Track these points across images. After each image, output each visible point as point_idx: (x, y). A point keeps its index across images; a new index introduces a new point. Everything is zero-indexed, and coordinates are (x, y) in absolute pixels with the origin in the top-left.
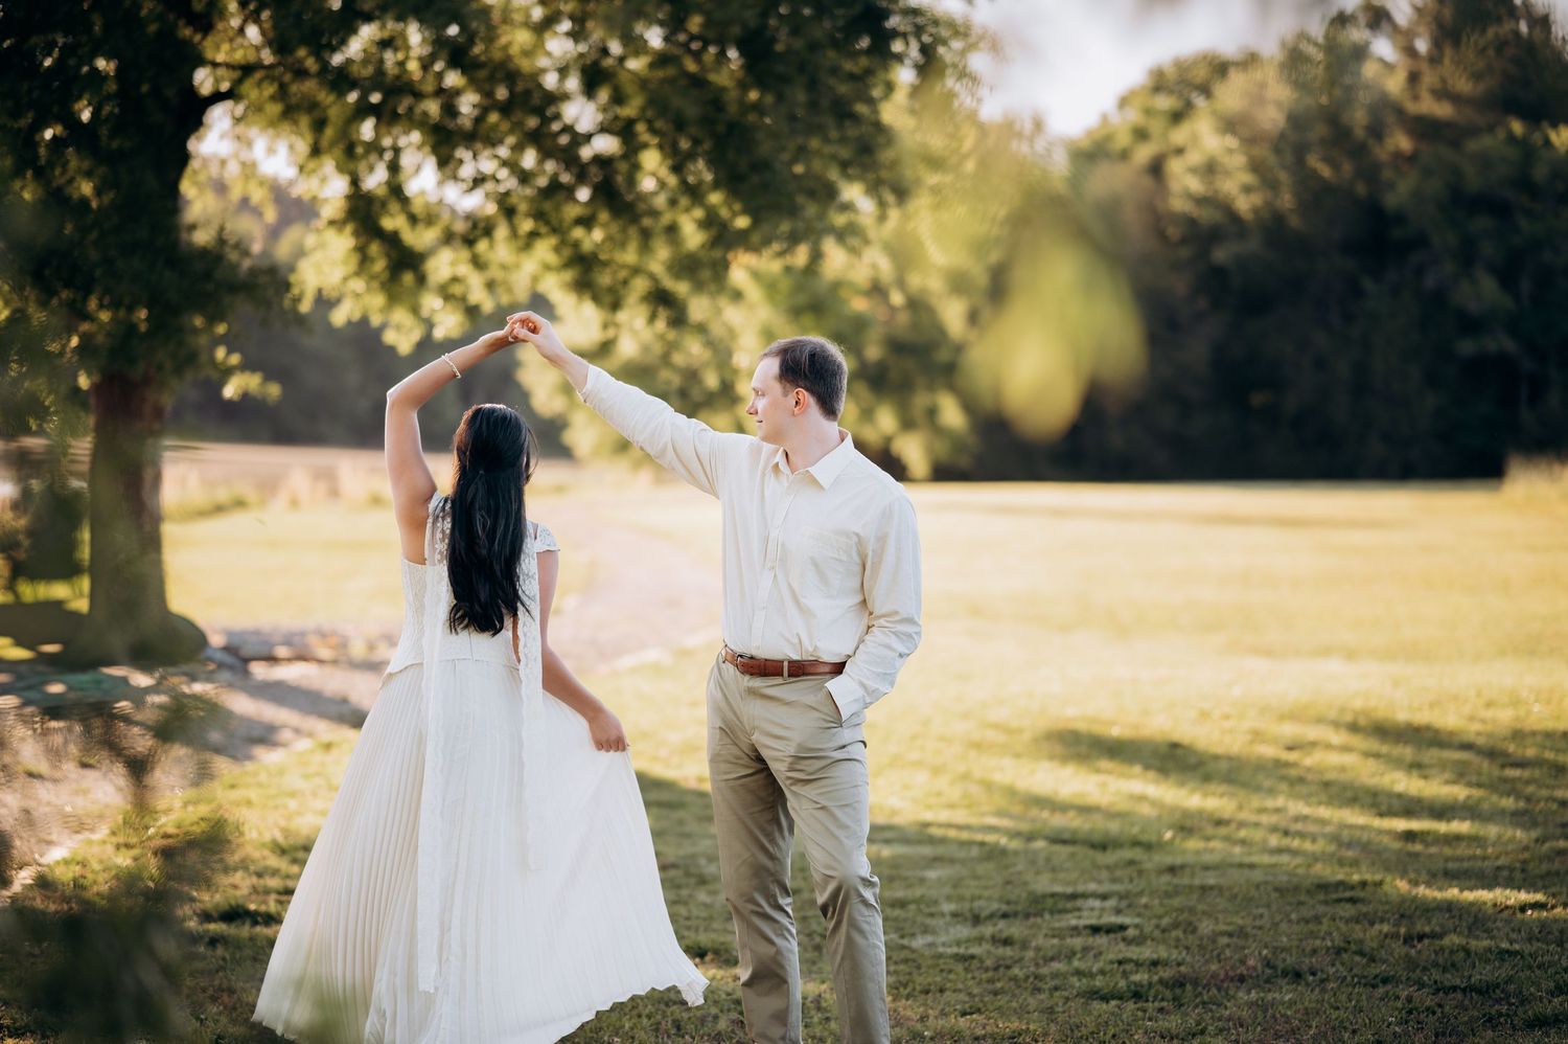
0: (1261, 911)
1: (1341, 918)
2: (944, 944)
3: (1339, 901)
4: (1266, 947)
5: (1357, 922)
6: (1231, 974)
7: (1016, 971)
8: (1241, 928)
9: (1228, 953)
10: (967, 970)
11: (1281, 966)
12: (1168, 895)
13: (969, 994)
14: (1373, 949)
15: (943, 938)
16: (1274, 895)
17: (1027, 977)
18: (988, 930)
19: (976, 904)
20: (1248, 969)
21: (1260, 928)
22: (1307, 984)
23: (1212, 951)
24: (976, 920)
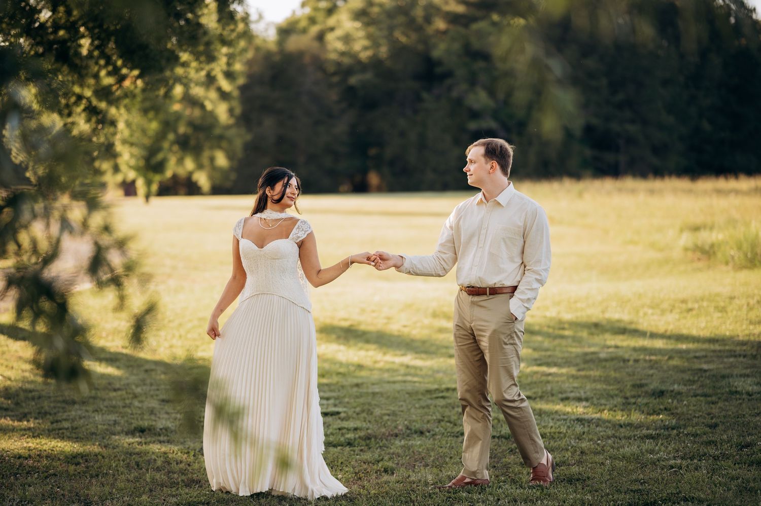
0: (401, 403)
1: (439, 406)
3: (437, 398)
4: (406, 420)
5: (446, 407)
6: (391, 433)
8: (394, 411)
9: (389, 423)
11: (413, 428)
12: (357, 397)
14: (455, 420)
16: (407, 396)
20: (399, 431)
21: (402, 411)
22: (426, 437)
23: (381, 423)
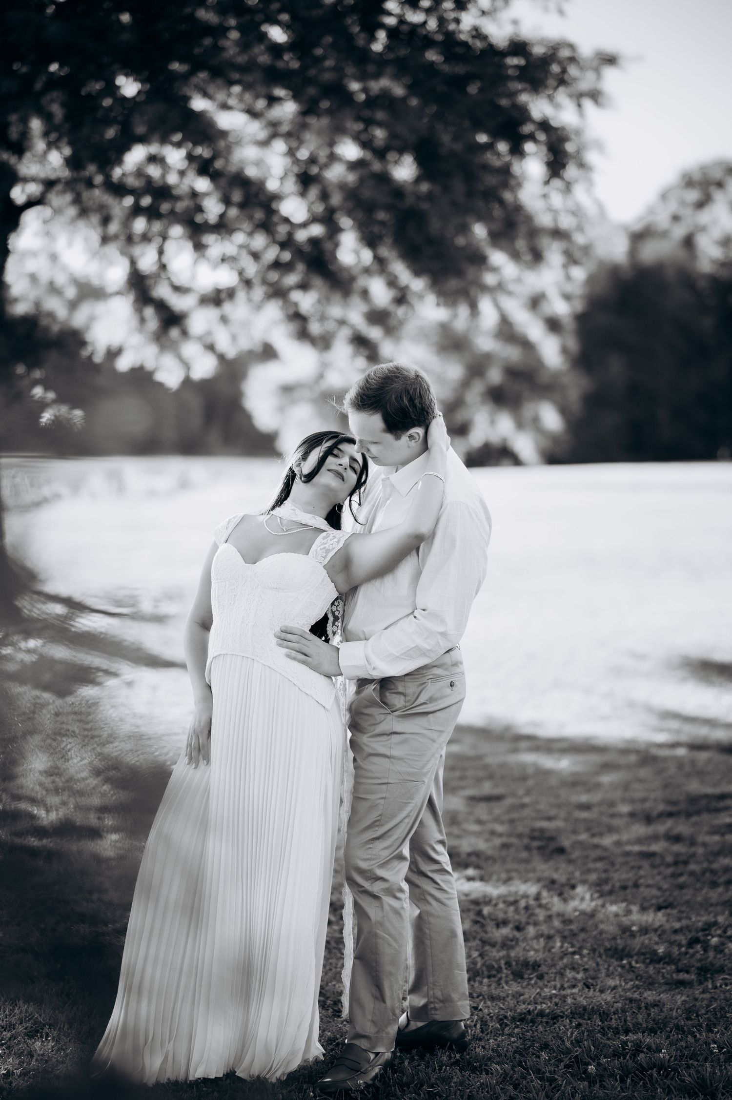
2: (629, 842)
7: (693, 867)
10: (653, 866)
13: (660, 889)
15: (625, 837)
17: (704, 872)
18: (661, 828)
19: (647, 805)
24: (648, 819)
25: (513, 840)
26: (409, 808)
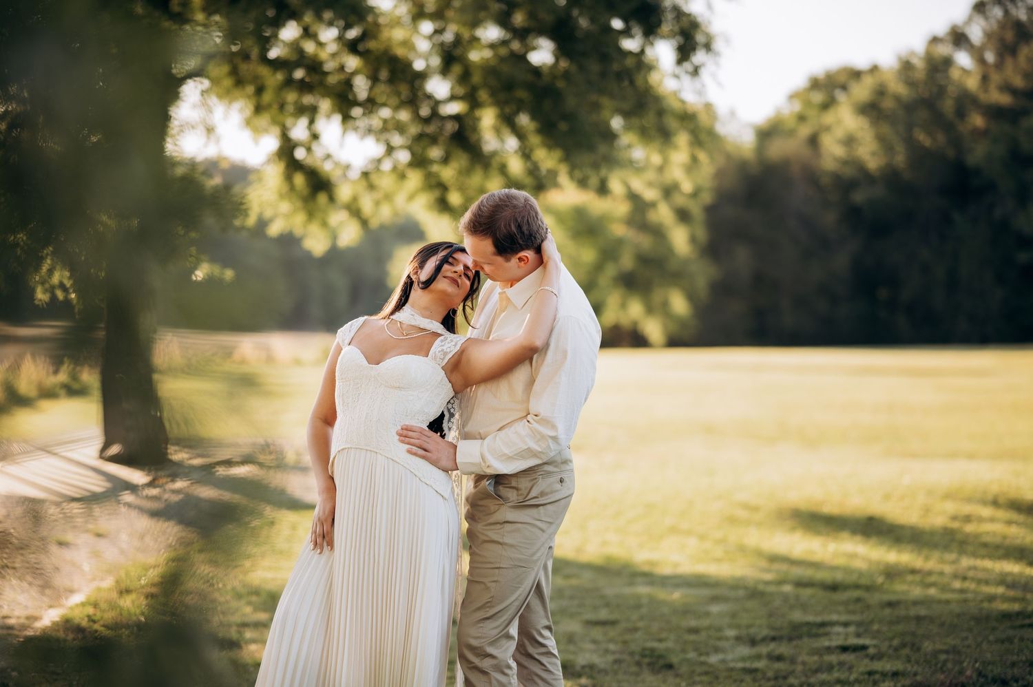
0: (964, 634)
1: (1028, 639)
2: (733, 660)
3: (1022, 626)
4: (976, 661)
7: (792, 680)
8: (955, 647)
9: (949, 665)
10: (755, 680)
11: (990, 676)
12: (891, 623)
15: (730, 657)
16: (973, 622)
18: (764, 649)
19: (752, 631)
21: (969, 646)
23: (936, 665)
24: (753, 642)
25: (625, 657)
26: (518, 593)
